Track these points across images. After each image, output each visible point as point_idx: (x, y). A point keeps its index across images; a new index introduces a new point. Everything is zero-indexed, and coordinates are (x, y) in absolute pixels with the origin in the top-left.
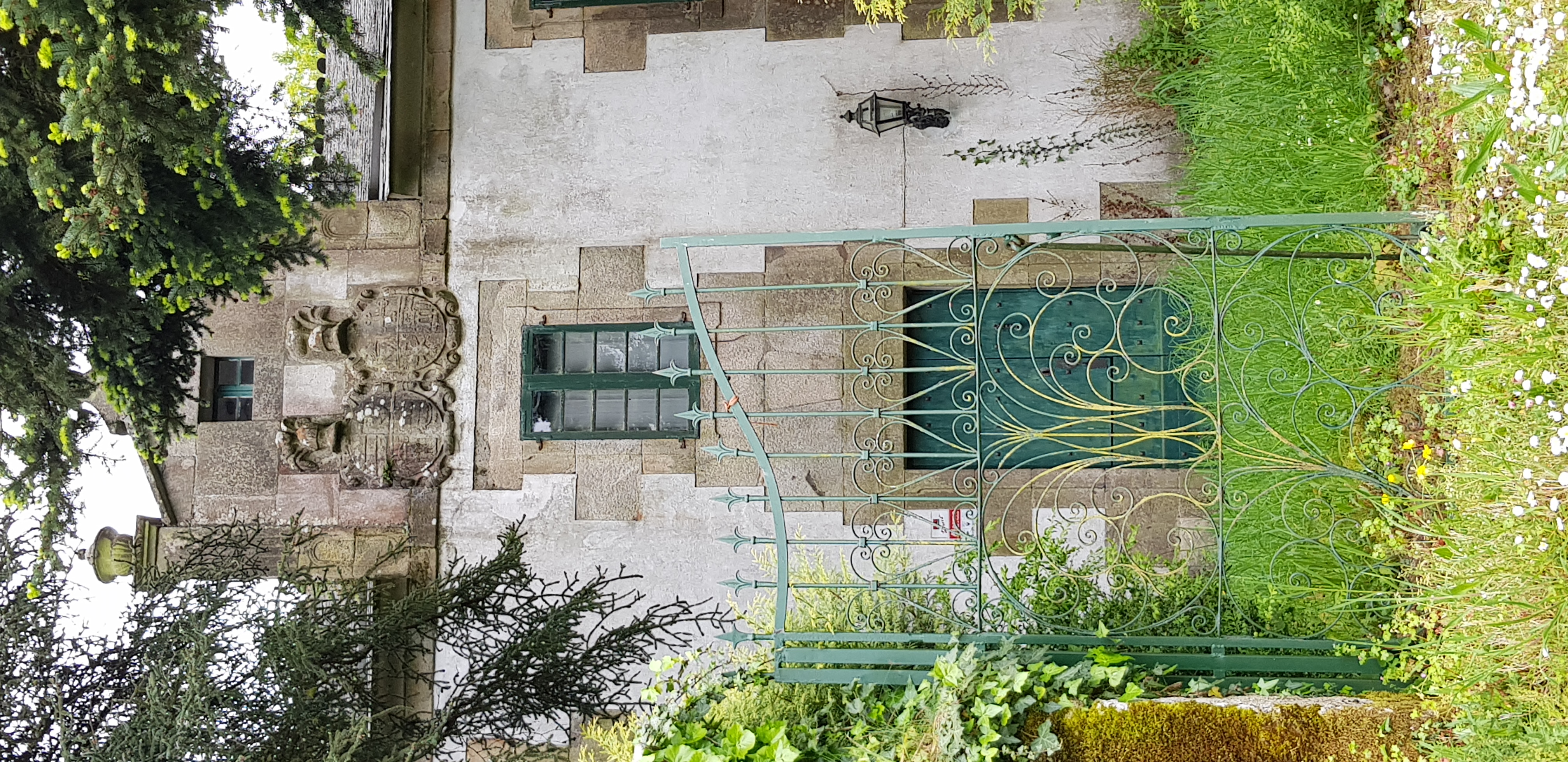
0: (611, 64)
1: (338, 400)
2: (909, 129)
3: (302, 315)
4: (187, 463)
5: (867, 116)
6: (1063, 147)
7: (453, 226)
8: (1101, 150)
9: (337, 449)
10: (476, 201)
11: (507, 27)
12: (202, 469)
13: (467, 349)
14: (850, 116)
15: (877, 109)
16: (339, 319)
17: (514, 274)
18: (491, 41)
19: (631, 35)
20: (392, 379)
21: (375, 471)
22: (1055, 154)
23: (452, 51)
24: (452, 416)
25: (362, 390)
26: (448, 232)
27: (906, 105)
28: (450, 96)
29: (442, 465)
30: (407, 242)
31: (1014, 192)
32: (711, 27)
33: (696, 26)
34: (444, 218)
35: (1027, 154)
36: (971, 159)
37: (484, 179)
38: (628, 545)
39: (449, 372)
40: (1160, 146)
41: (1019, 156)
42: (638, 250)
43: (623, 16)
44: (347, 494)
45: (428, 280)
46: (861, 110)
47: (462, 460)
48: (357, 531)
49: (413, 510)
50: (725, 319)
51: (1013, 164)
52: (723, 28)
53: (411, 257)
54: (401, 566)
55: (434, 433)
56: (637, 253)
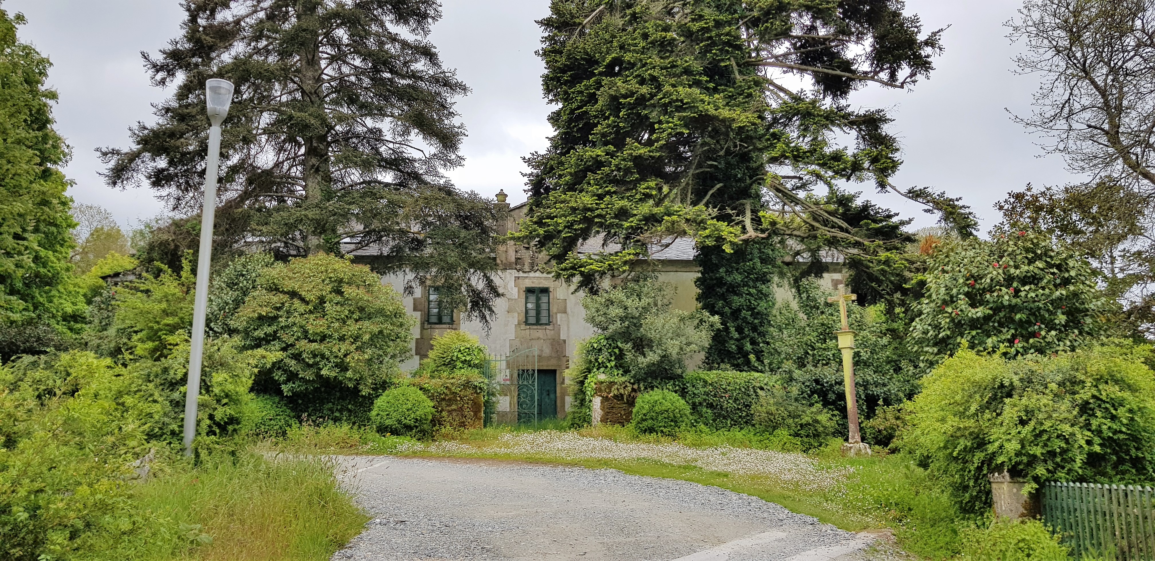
4: (521, 214)
13: (545, 275)
24: (531, 272)
29: (520, 270)
39: (540, 271)
47: (521, 274)
49: (511, 263)
50: (550, 331)
54: (499, 262)
55: (527, 268)
56: (565, 312)
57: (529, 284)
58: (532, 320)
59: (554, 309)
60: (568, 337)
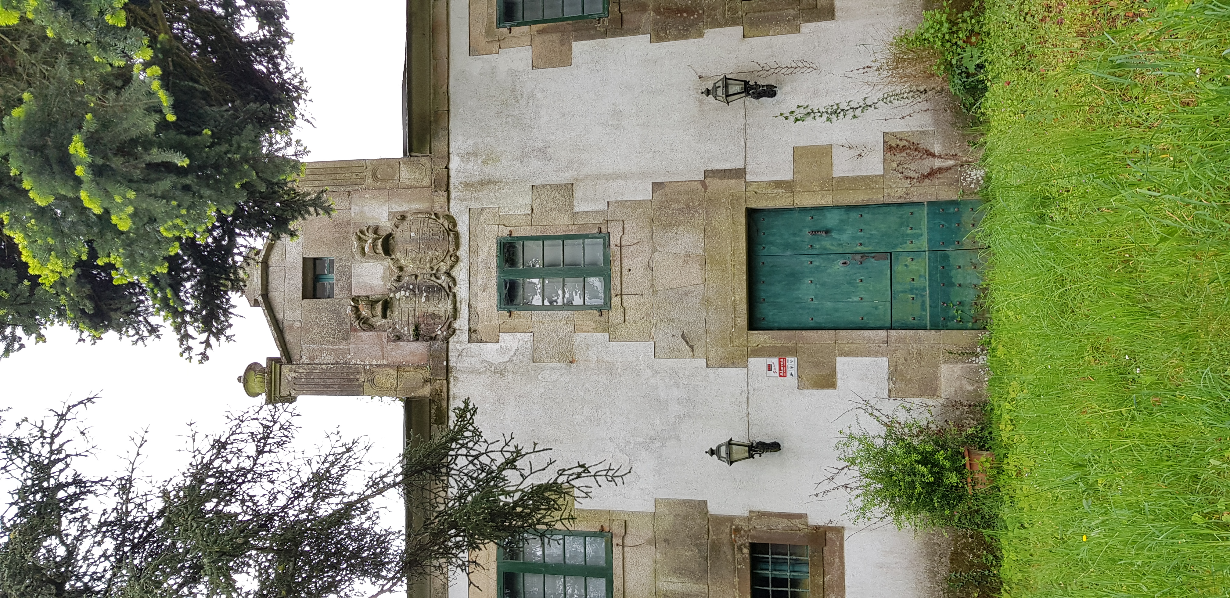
0: (550, 64)
1: (385, 285)
2: (749, 99)
3: (362, 232)
4: (297, 325)
5: (720, 91)
6: (857, 108)
7: (452, 173)
8: (884, 109)
9: (384, 316)
10: (466, 157)
11: (482, 41)
12: (305, 329)
13: (463, 252)
14: (708, 92)
15: (726, 86)
16: (384, 234)
17: (491, 203)
18: (473, 51)
19: (562, 43)
20: (417, 272)
21: (408, 331)
22: (850, 113)
23: (448, 59)
24: (454, 296)
25: (399, 278)
26: (449, 176)
27: (746, 83)
28: (447, 88)
29: (449, 327)
30: (424, 183)
31: (822, 140)
32: (615, 35)
33: (605, 35)
34: (446, 168)
35: (831, 114)
36: (792, 119)
37: (470, 142)
38: (567, 379)
39: (452, 267)
40: (926, 105)
41: (825, 116)
42: (569, 186)
43: (556, 30)
44: (392, 345)
45: (437, 209)
46: (715, 88)
47: (462, 323)
48: (398, 368)
49: (433, 355)
50: (626, 231)
51: (821, 121)
52: (622, 35)
53: (427, 193)
54: (426, 391)
55: (443, 307)
56: (569, 189)
57: (488, 300)
58: (595, 289)
59: (561, 223)
60: (643, 175)
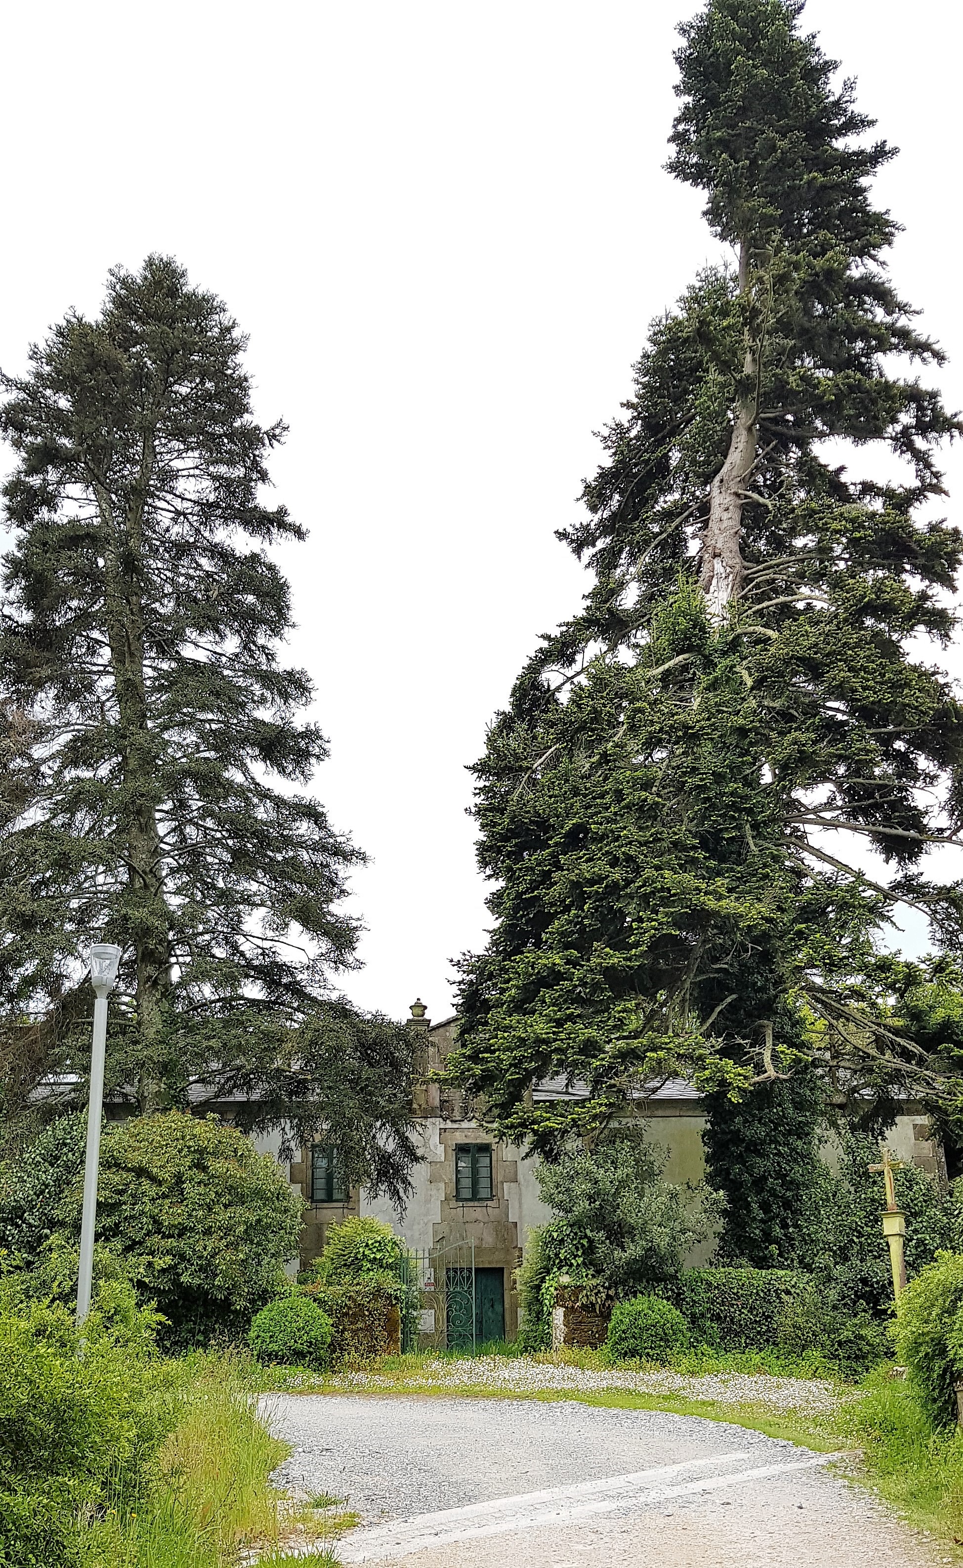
4: (448, 1034)
12: (445, 1039)
24: (463, 1121)
29: (447, 1118)
39: (477, 1119)
47: (449, 1124)
49: (433, 1109)
50: (494, 1209)
55: (457, 1115)
56: (515, 1181)
57: (460, 1138)
58: (466, 1193)
59: (498, 1176)
